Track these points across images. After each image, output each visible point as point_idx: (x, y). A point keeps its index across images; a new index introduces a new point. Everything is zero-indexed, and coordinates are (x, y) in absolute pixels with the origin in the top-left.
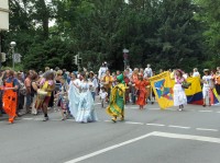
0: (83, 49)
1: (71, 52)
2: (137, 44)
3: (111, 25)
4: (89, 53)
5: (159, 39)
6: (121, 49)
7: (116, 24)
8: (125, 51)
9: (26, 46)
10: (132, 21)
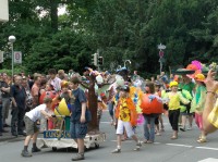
0: (105, 44)
1: (89, 49)
2: (177, 37)
3: (142, 12)
4: (113, 50)
5: (208, 31)
6: (155, 45)
7: (148, 10)
8: (161, 47)
9: (28, 41)
10: (171, 7)
